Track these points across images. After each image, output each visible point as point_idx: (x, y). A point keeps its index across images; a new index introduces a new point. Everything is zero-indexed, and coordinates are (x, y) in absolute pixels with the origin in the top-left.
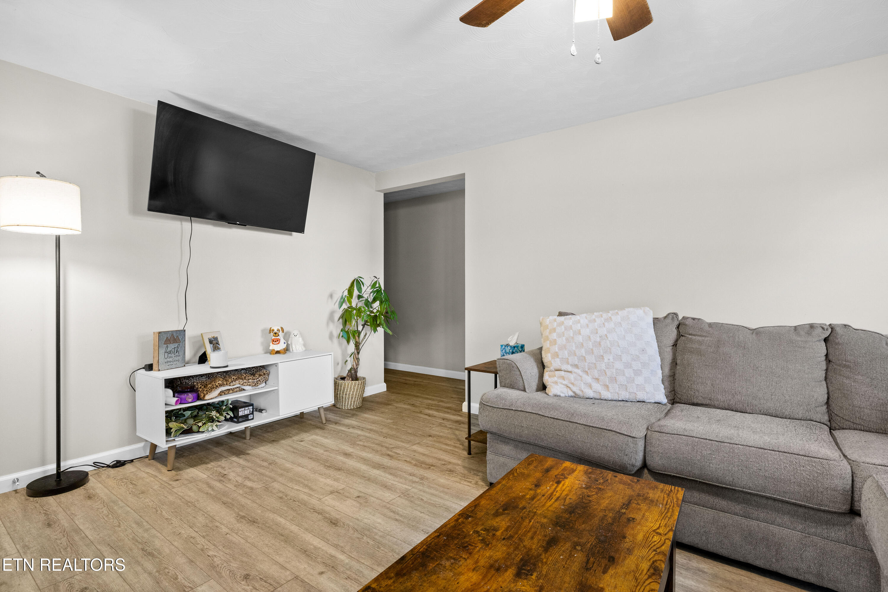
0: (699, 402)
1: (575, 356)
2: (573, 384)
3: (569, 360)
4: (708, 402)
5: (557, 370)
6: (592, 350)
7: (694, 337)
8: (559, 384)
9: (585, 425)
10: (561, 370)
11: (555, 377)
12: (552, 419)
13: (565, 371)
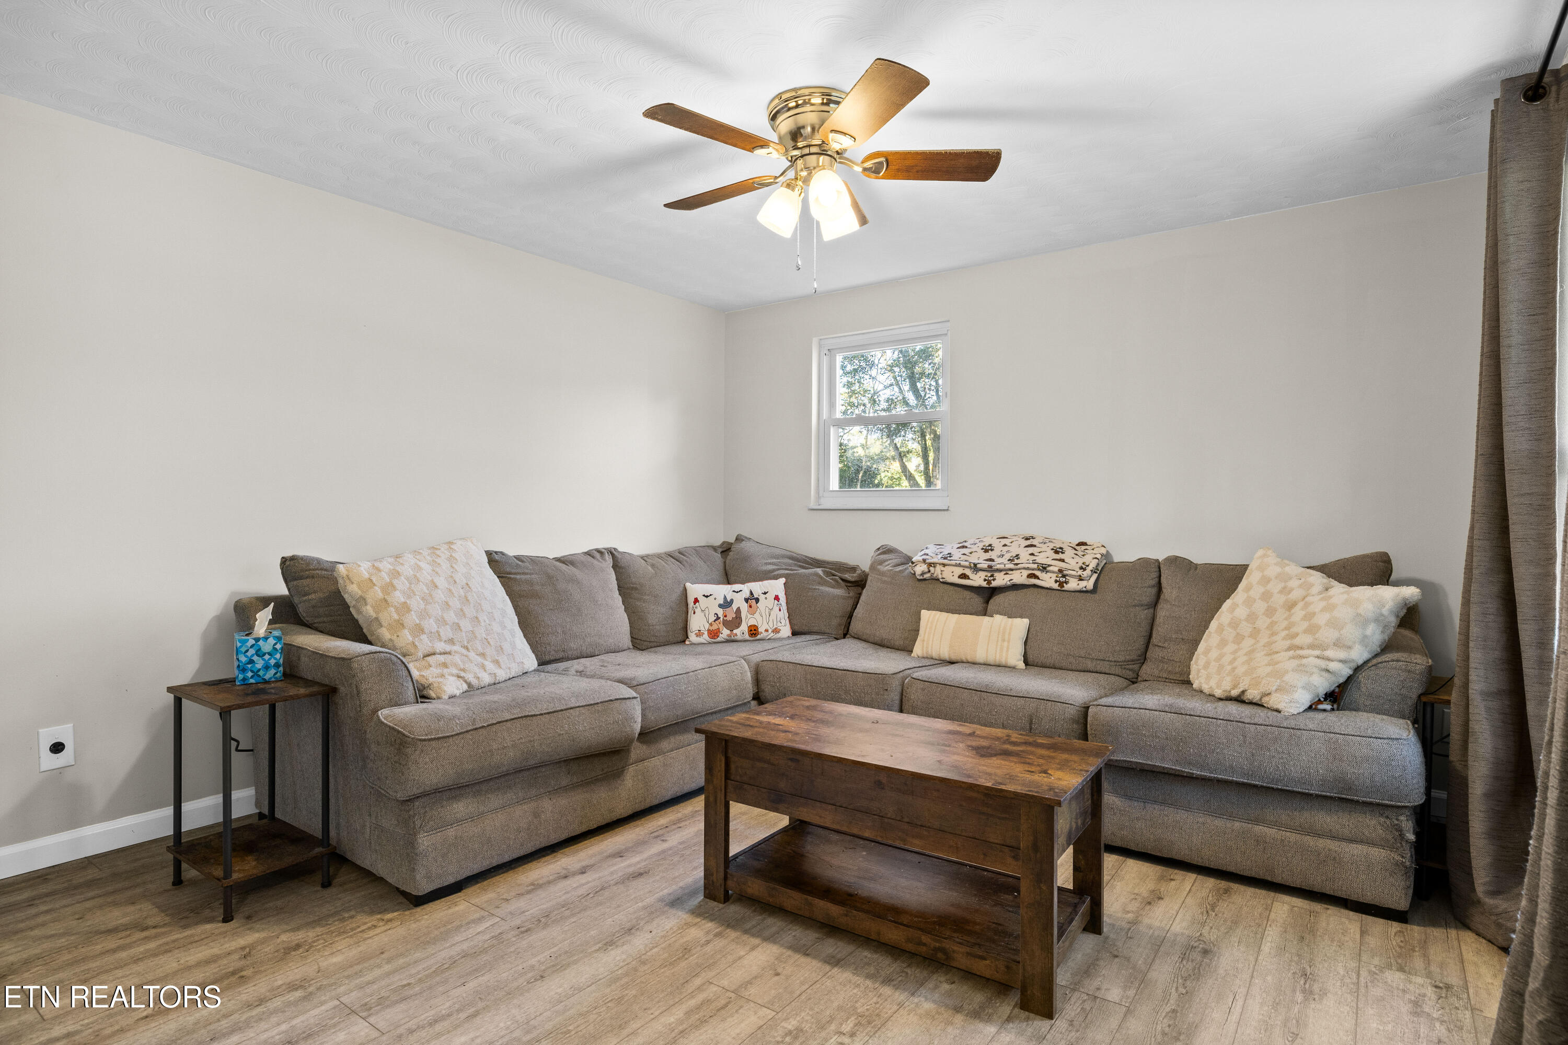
0: (552, 658)
1: (447, 624)
2: (463, 670)
3: (441, 634)
4: (561, 655)
5: (428, 655)
6: (462, 610)
7: (518, 577)
8: (447, 676)
9: (588, 705)
10: (434, 654)
11: (431, 669)
12: (547, 716)
13: (440, 654)
